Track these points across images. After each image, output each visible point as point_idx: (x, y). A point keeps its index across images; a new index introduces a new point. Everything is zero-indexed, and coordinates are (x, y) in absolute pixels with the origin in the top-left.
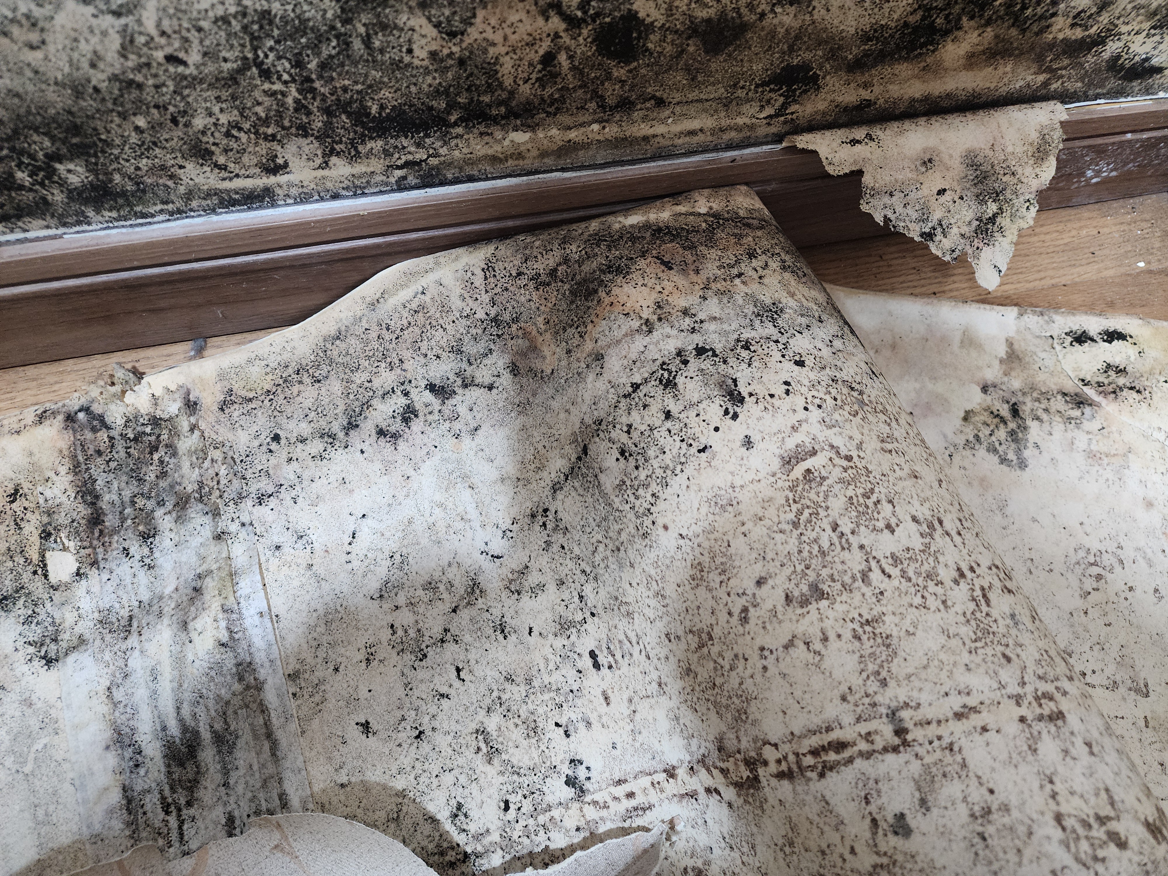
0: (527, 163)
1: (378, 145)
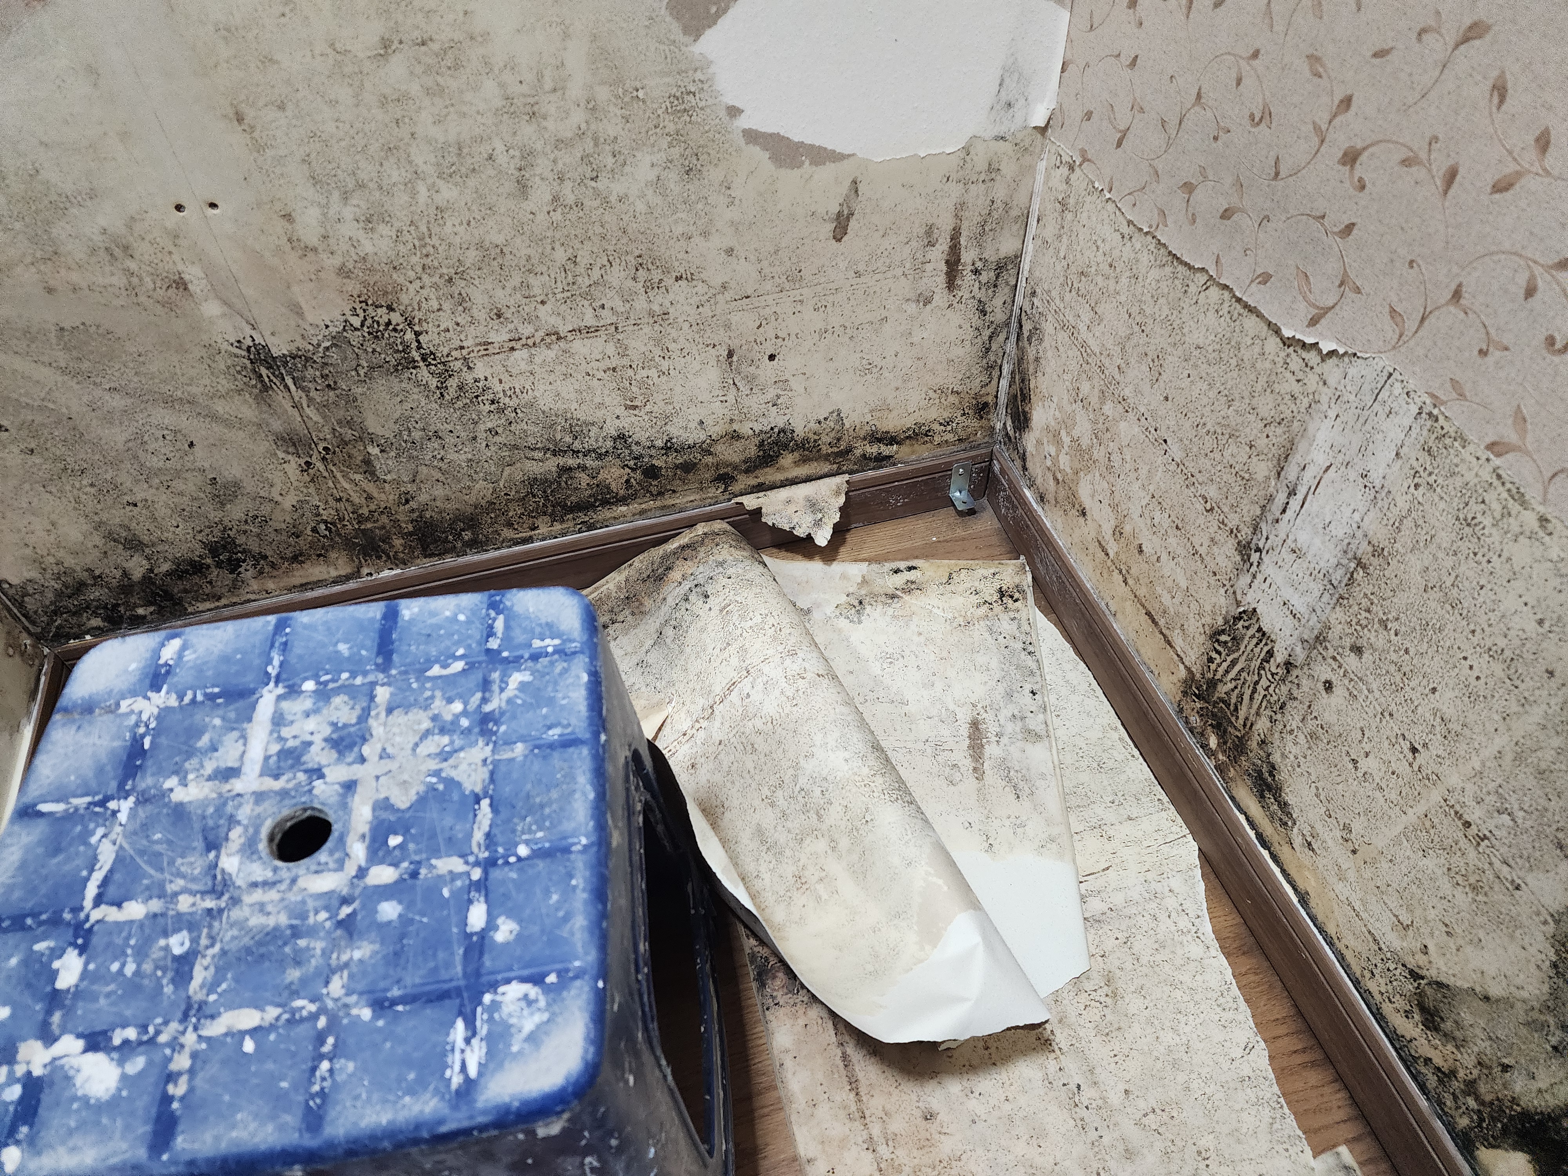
0: (628, 519)
1: (570, 516)
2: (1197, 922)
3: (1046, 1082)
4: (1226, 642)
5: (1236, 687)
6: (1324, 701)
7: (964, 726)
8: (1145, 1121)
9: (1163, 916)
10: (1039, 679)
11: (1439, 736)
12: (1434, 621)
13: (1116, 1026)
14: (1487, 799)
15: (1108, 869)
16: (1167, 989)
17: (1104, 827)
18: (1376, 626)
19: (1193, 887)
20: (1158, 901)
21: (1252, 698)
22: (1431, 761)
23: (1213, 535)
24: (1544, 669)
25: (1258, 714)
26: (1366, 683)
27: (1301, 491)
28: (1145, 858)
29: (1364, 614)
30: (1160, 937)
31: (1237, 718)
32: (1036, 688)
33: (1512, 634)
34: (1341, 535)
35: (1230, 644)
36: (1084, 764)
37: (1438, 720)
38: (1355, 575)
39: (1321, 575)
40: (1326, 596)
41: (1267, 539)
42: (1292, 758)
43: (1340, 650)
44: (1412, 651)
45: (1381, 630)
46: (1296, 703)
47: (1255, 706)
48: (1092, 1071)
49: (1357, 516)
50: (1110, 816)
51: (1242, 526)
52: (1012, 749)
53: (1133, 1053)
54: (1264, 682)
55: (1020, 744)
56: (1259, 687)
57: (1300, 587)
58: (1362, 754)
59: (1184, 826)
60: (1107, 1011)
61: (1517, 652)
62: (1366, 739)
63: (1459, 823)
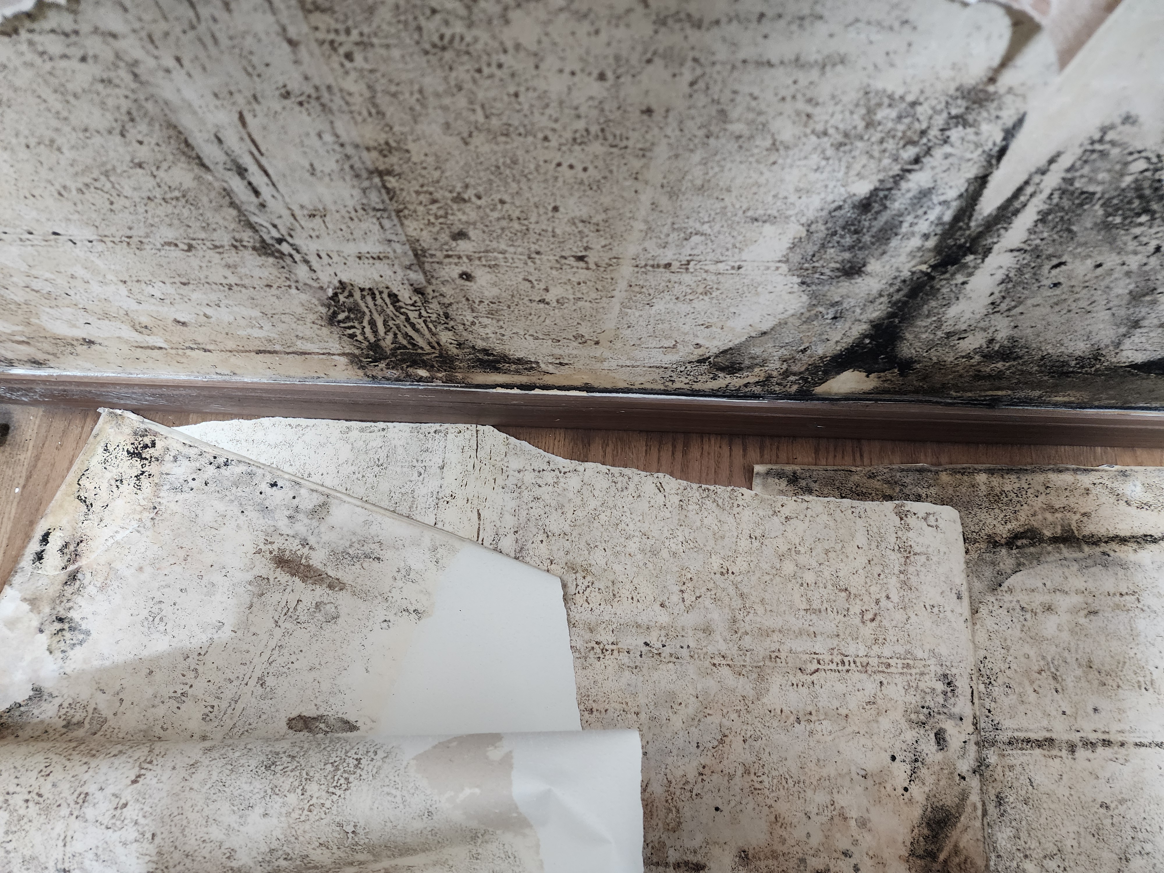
2: (552, 466)
3: (634, 671)
4: (348, 318)
5: (395, 335)
6: (475, 287)
7: (277, 574)
8: (688, 603)
9: (538, 492)
10: (260, 472)
11: (592, 234)
12: (501, 160)
13: (610, 584)
14: (670, 239)
15: (479, 514)
16: (596, 524)
17: (441, 495)
18: (455, 207)
19: (523, 451)
20: (523, 487)
21: (417, 331)
22: (601, 254)
23: (223, 263)
24: (638, 113)
25: (434, 334)
26: (494, 250)
27: (247, 161)
28: (483, 477)
29: (434, 207)
30: (554, 504)
31: (422, 348)
32: (269, 479)
33: (583, 110)
34: (335, 166)
35: (352, 316)
36: (371, 479)
37: (580, 225)
38: (389, 185)
39: (361, 212)
40: (387, 223)
41: (275, 226)
42: (493, 336)
43: (446, 247)
44: (506, 198)
45: (462, 206)
46: (454, 307)
47: (426, 332)
48: (638, 626)
49: (328, 138)
50: (433, 484)
51: (238, 236)
52: (325, 538)
53: (635, 581)
54: (412, 315)
55: (323, 528)
56: (413, 320)
57: (355, 236)
58: (544, 293)
59: (468, 426)
60: (597, 585)
61: (602, 120)
62: (535, 283)
63: (662, 270)
